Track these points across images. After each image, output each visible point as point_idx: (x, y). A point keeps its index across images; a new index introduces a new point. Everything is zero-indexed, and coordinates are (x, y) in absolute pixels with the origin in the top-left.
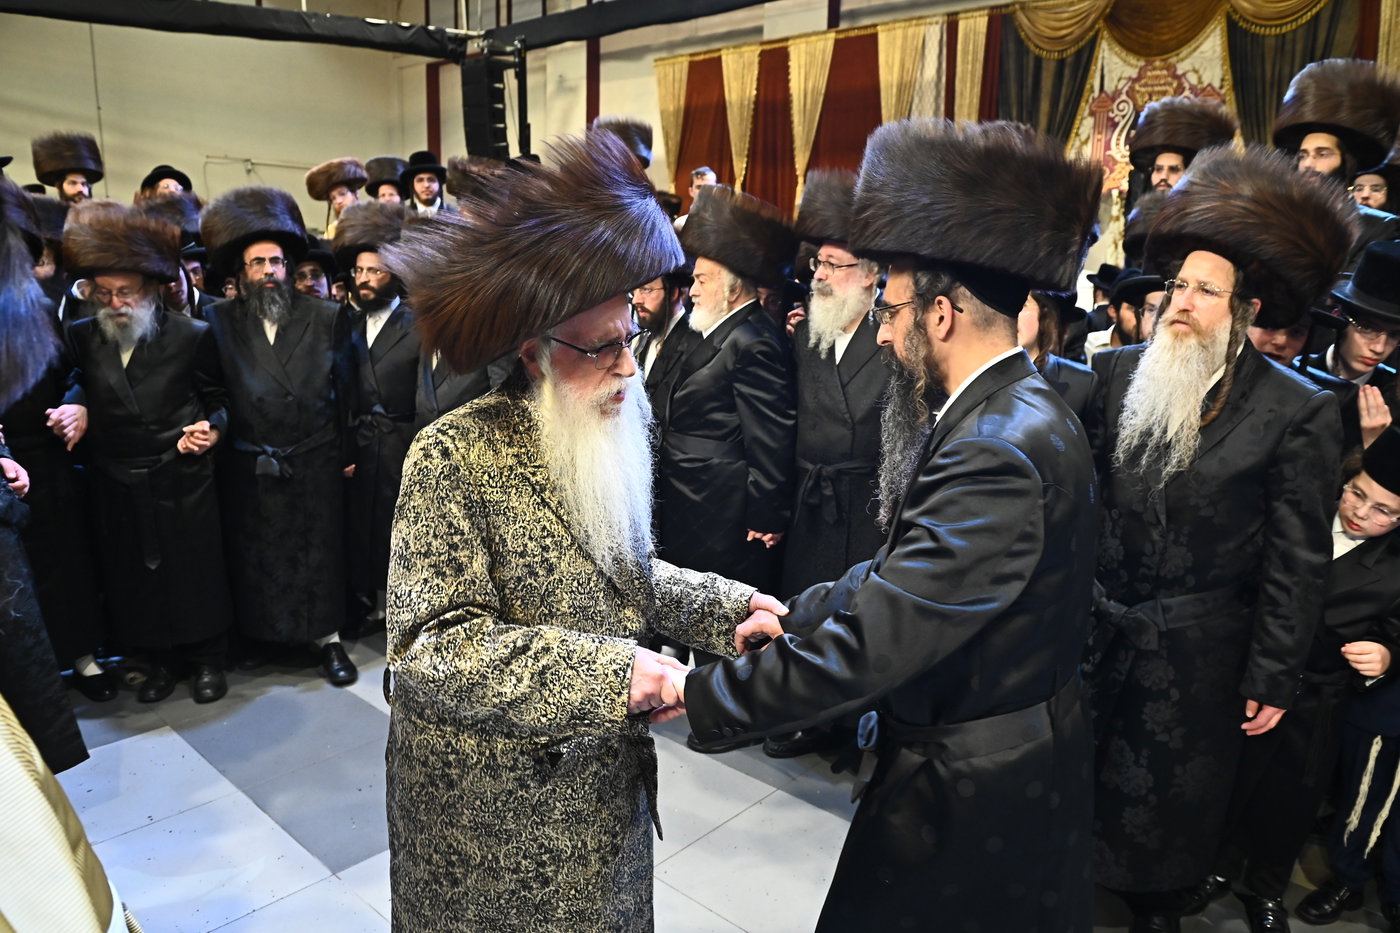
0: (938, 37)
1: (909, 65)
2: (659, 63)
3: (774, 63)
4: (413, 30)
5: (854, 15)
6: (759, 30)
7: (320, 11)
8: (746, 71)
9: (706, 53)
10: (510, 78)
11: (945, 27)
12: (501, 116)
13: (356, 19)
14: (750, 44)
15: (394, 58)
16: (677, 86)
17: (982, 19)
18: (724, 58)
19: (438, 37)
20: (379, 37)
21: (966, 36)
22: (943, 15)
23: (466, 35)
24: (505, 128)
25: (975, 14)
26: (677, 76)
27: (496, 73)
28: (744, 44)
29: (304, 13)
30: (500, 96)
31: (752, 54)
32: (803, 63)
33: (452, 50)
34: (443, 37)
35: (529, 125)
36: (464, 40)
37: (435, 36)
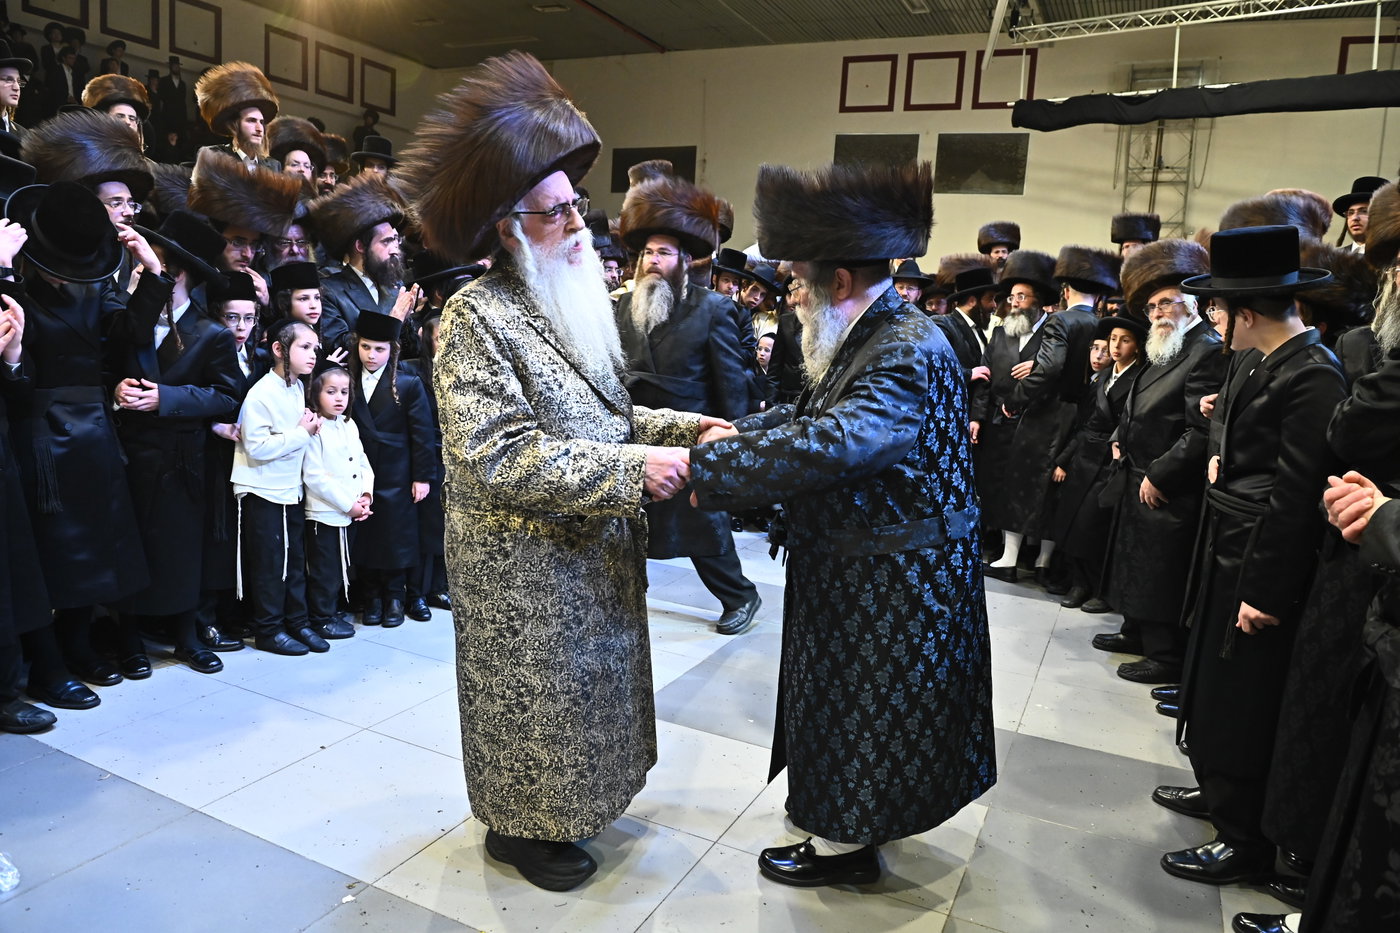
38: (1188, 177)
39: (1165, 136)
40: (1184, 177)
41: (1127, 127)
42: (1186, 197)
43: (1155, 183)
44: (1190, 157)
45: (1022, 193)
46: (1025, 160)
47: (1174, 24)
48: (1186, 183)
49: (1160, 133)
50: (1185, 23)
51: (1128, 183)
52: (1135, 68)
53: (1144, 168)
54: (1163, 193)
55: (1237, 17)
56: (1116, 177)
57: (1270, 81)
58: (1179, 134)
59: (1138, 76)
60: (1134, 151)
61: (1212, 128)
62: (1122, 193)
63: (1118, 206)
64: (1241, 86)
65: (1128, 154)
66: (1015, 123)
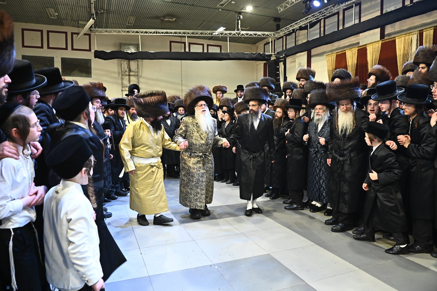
0: (416, 38)
1: (406, 48)
2: (328, 56)
3: (362, 52)
4: (257, 54)
5: (389, 35)
6: (358, 43)
7: (232, 52)
8: (353, 56)
9: (341, 52)
10: (281, 65)
11: (419, 34)
12: (278, 75)
14: (355, 48)
15: (255, 62)
16: (332, 62)
17: (432, 30)
18: (346, 53)
20: (247, 57)
21: (426, 36)
22: (418, 31)
24: (280, 78)
25: (429, 29)
26: (333, 59)
27: (277, 62)
28: (353, 48)
29: (229, 53)
30: (278, 70)
31: (355, 50)
32: (371, 51)
33: (266, 58)
34: (264, 55)
35: (287, 77)
36: (271, 55)
37: (263, 55)
38: (138, 74)
39: (130, 62)
40: (137, 74)
41: (121, 60)
42: (138, 80)
43: (129, 75)
44: (138, 69)
45: (91, 77)
46: (91, 67)
47: (138, 34)
48: (138, 75)
49: (129, 62)
50: (141, 34)
51: (122, 75)
52: (121, 43)
53: (126, 71)
54: (132, 78)
55: (154, 34)
56: (119, 73)
58: (134, 63)
59: (122, 45)
60: (123, 66)
61: (142, 61)
62: (121, 78)
63: (120, 81)
64: (158, 52)
65: (121, 67)
66: (95, 57)
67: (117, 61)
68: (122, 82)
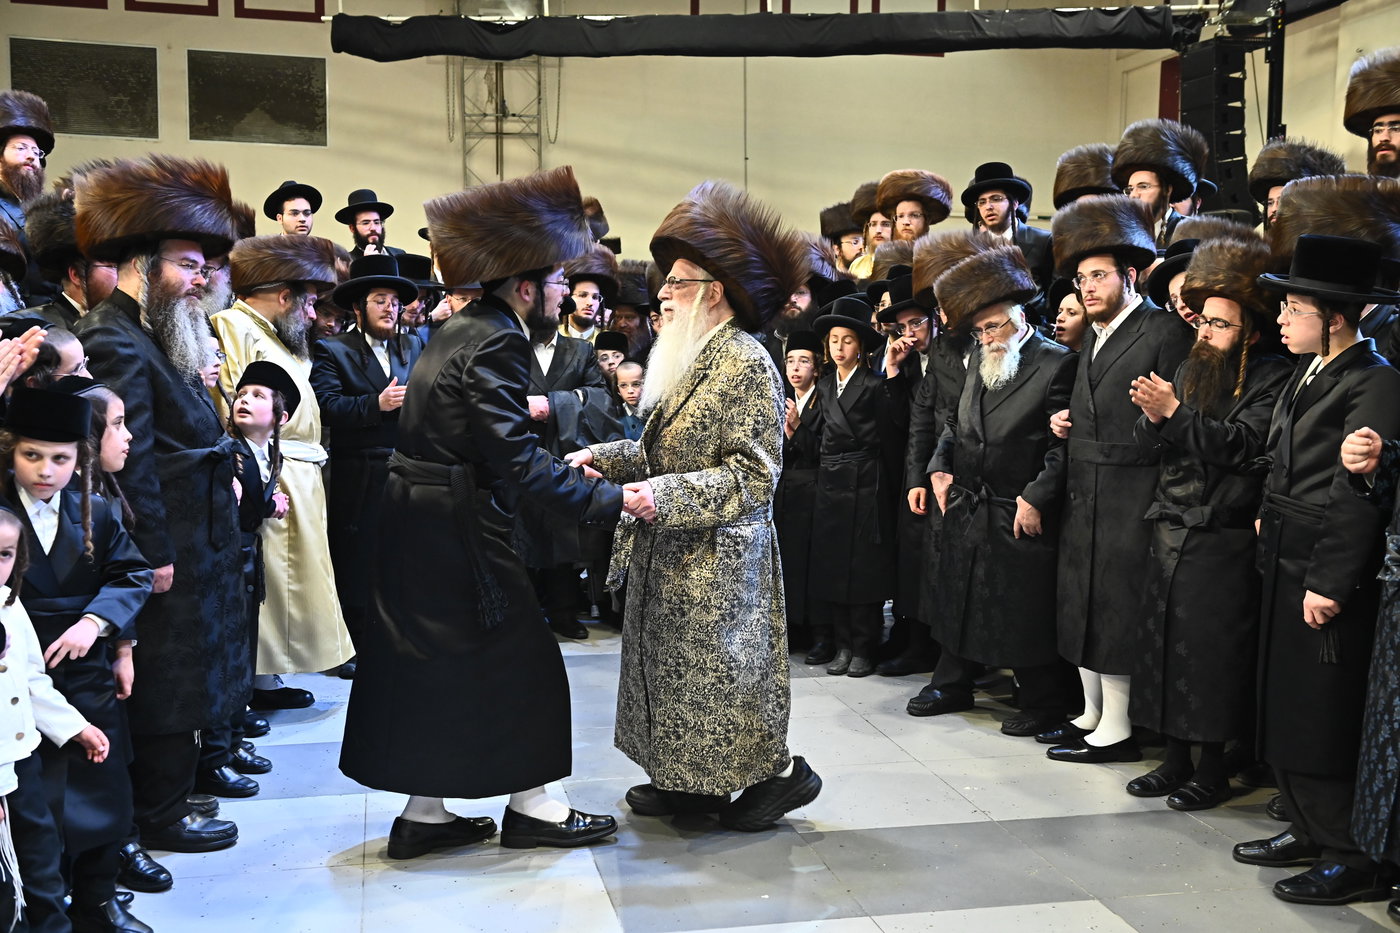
4: (1123, 14)
7: (996, 7)
10: (1256, 65)
12: (1238, 119)
13: (1046, 10)
15: (1118, 57)
19: (1157, 19)
20: (1072, 29)
23: (1201, 9)
24: (1243, 135)
27: (1230, 51)
29: (977, 13)
30: (1236, 90)
33: (1177, 34)
34: (1165, 17)
35: (1284, 127)
36: (1200, 18)
37: (1155, 18)
38: (539, 129)
39: (505, 73)
40: (534, 128)
41: (459, 58)
42: (540, 154)
43: (499, 135)
44: (539, 103)
45: (324, 144)
46: (324, 97)
48: (538, 135)
49: (499, 69)
51: (466, 135)
53: (485, 115)
54: (511, 148)
56: (451, 125)
57: (659, 16)
58: (523, 72)
60: (469, 91)
61: (560, 66)
62: (460, 147)
63: (456, 164)
64: (628, 20)
65: (463, 96)
66: (338, 46)
67: (444, 67)
68: (465, 167)
